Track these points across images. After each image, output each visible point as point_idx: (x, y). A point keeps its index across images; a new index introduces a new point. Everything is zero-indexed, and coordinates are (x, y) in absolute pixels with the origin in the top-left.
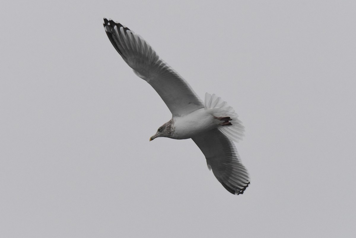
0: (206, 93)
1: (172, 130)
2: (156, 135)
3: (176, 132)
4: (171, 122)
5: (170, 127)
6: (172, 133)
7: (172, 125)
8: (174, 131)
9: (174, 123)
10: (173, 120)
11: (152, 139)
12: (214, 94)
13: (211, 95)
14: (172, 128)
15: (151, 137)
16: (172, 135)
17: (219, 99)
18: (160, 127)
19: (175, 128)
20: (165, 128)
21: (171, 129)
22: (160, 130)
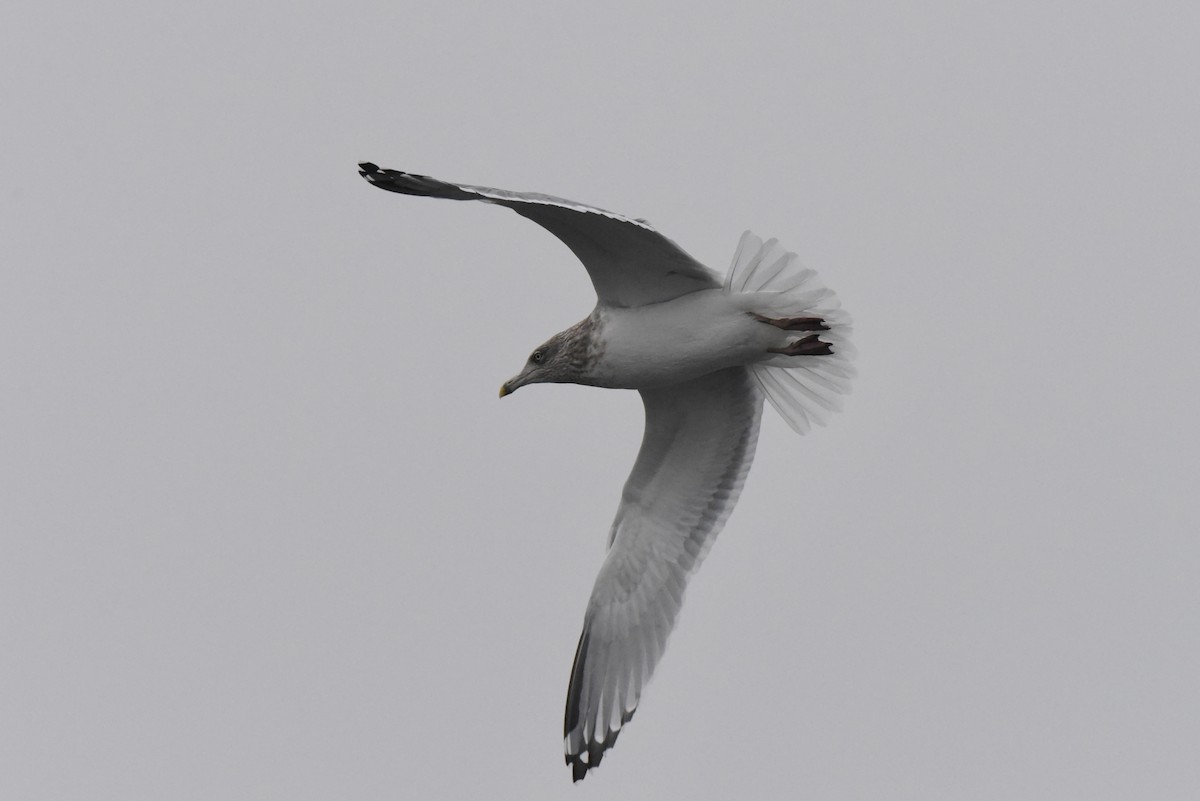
0: (747, 233)
1: (595, 352)
2: (521, 377)
3: (607, 358)
4: (587, 325)
5: (586, 341)
6: (592, 362)
7: (595, 336)
8: (601, 355)
9: (601, 327)
10: (597, 316)
11: (507, 390)
12: (773, 242)
13: (764, 242)
14: (596, 346)
15: (502, 385)
16: (591, 371)
17: (787, 258)
18: (536, 348)
19: (604, 343)
20: (555, 351)
21: (590, 347)
22: (540, 358)
